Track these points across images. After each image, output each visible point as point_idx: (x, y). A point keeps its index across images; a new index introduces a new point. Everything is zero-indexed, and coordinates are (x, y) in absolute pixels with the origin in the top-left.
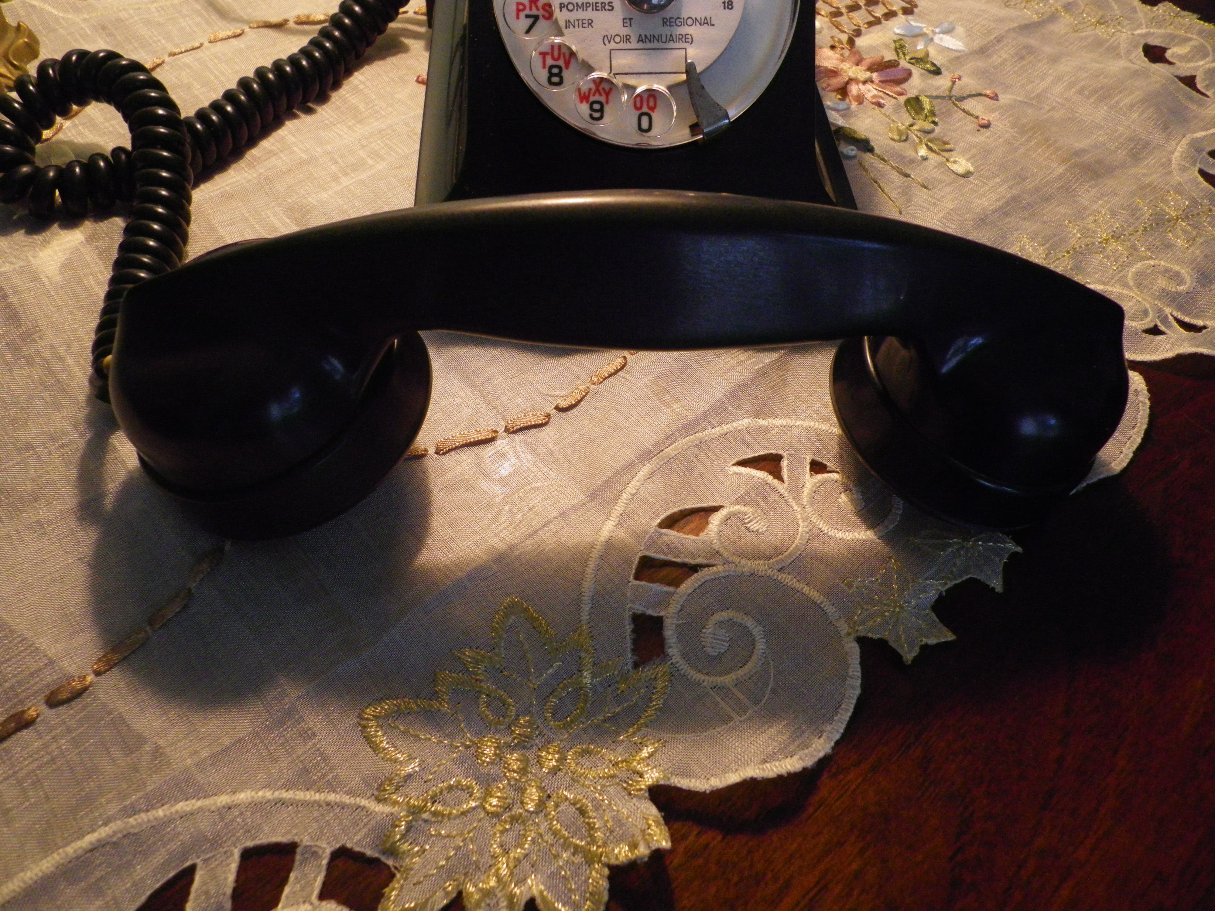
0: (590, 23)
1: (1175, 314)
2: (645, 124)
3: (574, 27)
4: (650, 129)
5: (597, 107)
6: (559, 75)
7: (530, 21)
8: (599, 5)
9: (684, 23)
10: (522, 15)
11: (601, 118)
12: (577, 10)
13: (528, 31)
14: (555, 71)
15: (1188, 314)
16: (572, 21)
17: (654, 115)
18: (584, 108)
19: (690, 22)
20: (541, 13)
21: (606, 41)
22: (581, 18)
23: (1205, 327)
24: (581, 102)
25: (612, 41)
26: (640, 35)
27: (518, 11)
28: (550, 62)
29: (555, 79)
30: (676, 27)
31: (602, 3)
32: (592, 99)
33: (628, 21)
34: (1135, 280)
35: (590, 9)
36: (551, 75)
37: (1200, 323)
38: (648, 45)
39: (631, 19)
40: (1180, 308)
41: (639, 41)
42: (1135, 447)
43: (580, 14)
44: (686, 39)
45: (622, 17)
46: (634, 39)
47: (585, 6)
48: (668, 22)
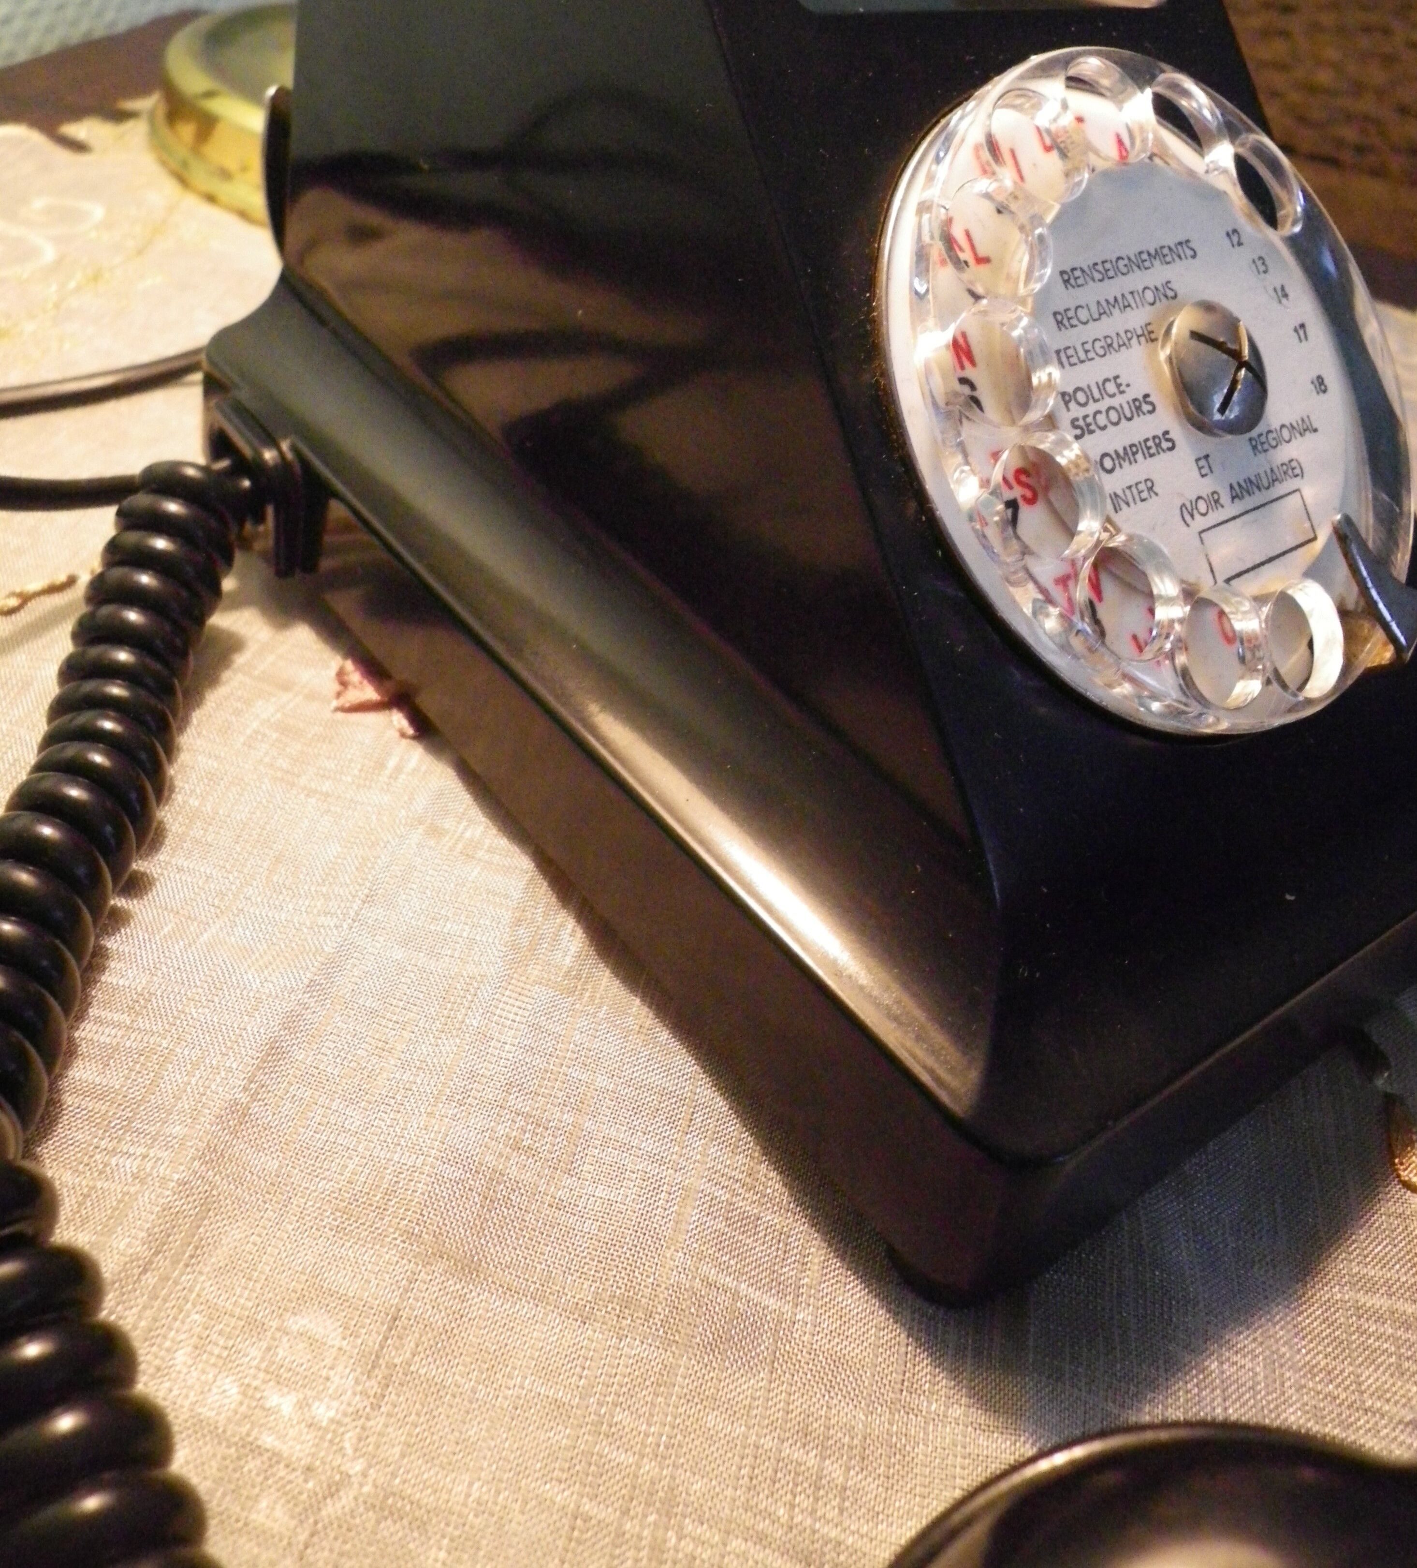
0: (1150, 487)
3: (1128, 504)
8: (1150, 443)
9: (1279, 439)
12: (1121, 466)
16: (1120, 493)
19: (1286, 434)
21: (1188, 518)
22: (1133, 483)
25: (1195, 512)
26: (1231, 487)
30: (1272, 451)
31: (1154, 438)
33: (1204, 462)
35: (1139, 456)
38: (1249, 502)
39: (1207, 457)
41: (1233, 498)
43: (1128, 474)
44: (1293, 470)
45: (1193, 458)
46: (1225, 498)
47: (1129, 454)
48: (1258, 447)
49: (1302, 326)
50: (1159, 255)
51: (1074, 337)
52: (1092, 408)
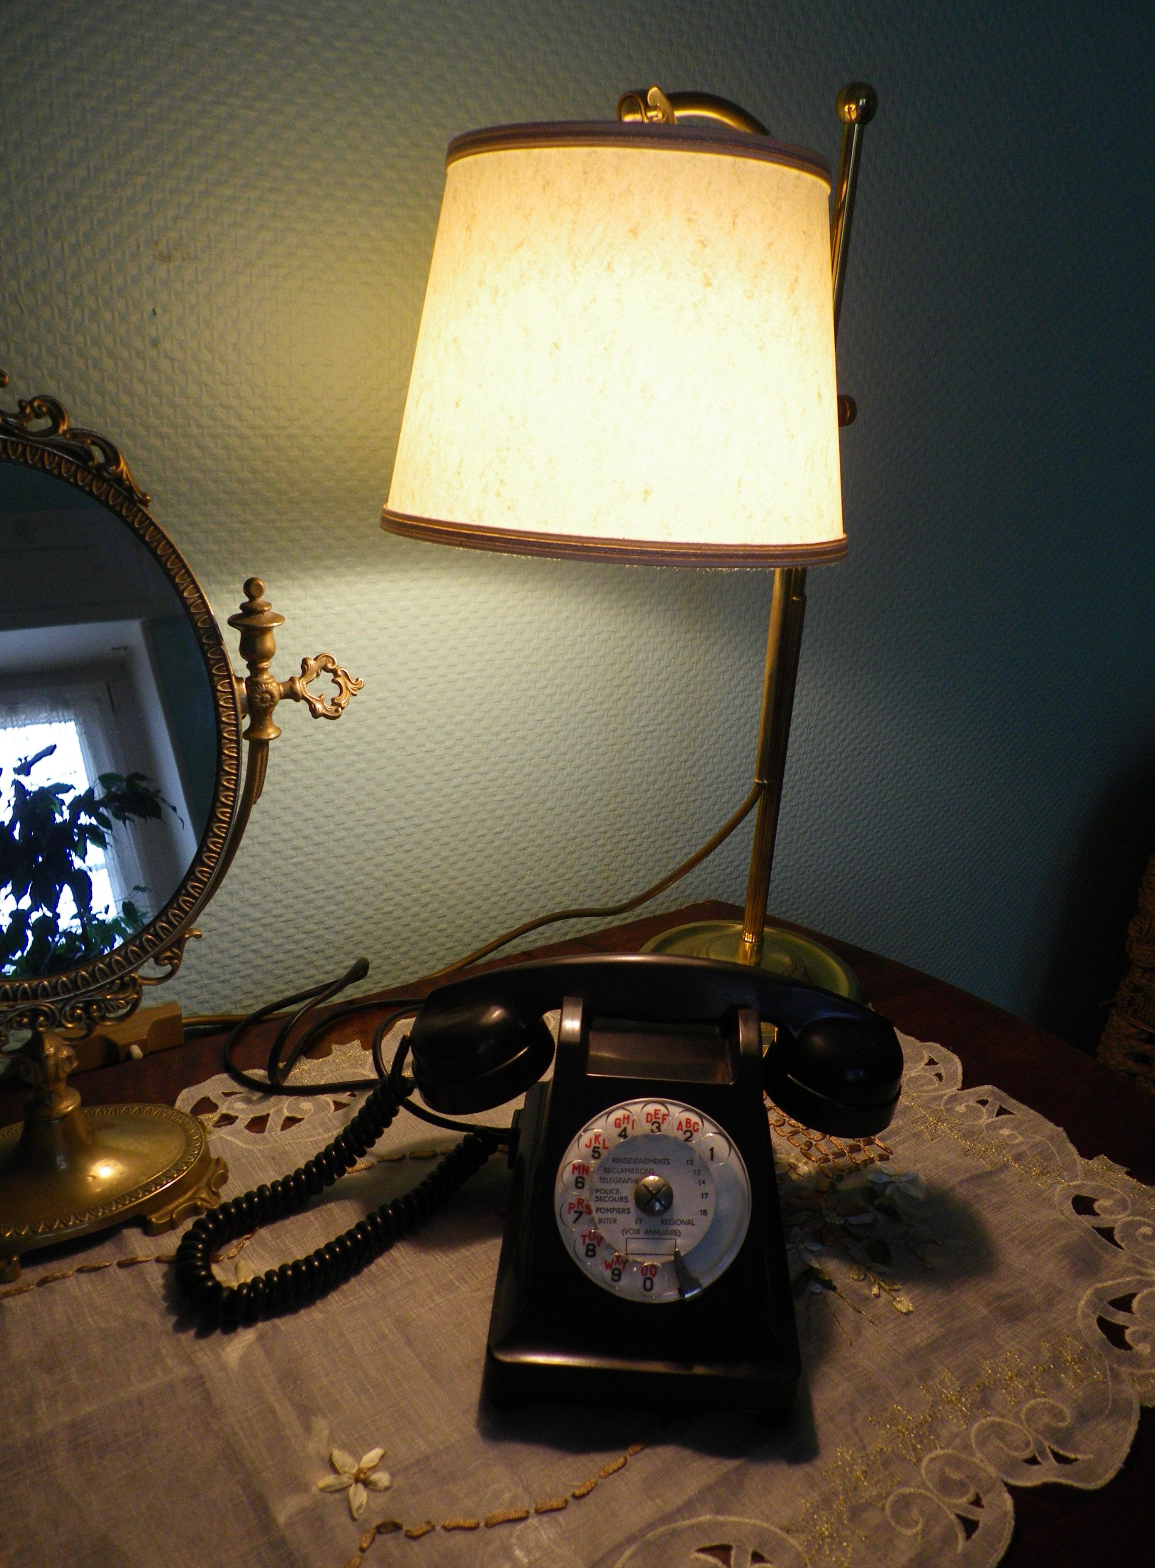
0: (615, 1221)
1: (1052, 1447)
2: (648, 1283)
3: (604, 1223)
4: (651, 1288)
5: (616, 1272)
6: (593, 1250)
7: (577, 1215)
8: (621, 1210)
9: (675, 1223)
10: (572, 1211)
11: (619, 1280)
12: (607, 1212)
13: (575, 1222)
14: (591, 1247)
15: (1062, 1447)
16: (603, 1219)
17: (655, 1280)
18: (608, 1273)
19: (679, 1222)
20: (584, 1210)
21: (624, 1233)
22: (609, 1218)
23: (1076, 1460)
24: (607, 1269)
25: (628, 1232)
26: (647, 1230)
27: (570, 1208)
28: (587, 1241)
29: (591, 1253)
30: (670, 1225)
31: (623, 1209)
32: (614, 1267)
33: (639, 1221)
34: (1027, 1414)
35: (615, 1212)
36: (588, 1250)
37: (1073, 1456)
38: (651, 1236)
39: (640, 1219)
40: (1057, 1442)
41: (645, 1233)
42: (999, 1558)
43: (609, 1215)
44: (677, 1233)
45: (635, 1218)
46: (642, 1232)
47: (612, 1210)
48: (665, 1222)
49: (707, 1194)
50: (654, 1161)
51: (608, 1176)
52: (605, 1195)
